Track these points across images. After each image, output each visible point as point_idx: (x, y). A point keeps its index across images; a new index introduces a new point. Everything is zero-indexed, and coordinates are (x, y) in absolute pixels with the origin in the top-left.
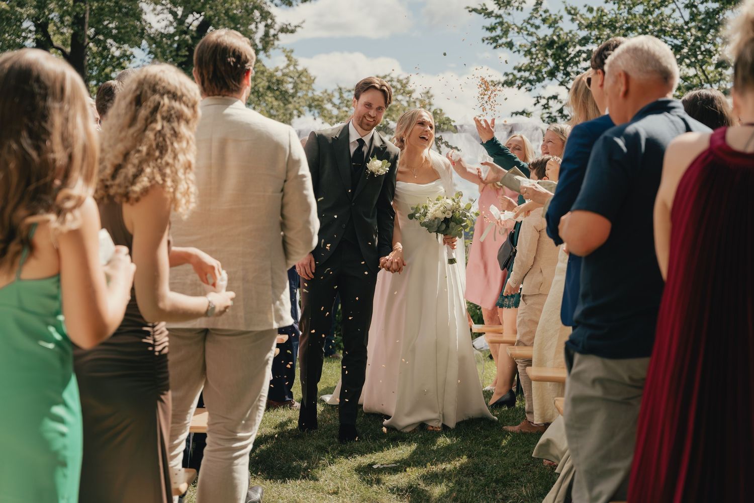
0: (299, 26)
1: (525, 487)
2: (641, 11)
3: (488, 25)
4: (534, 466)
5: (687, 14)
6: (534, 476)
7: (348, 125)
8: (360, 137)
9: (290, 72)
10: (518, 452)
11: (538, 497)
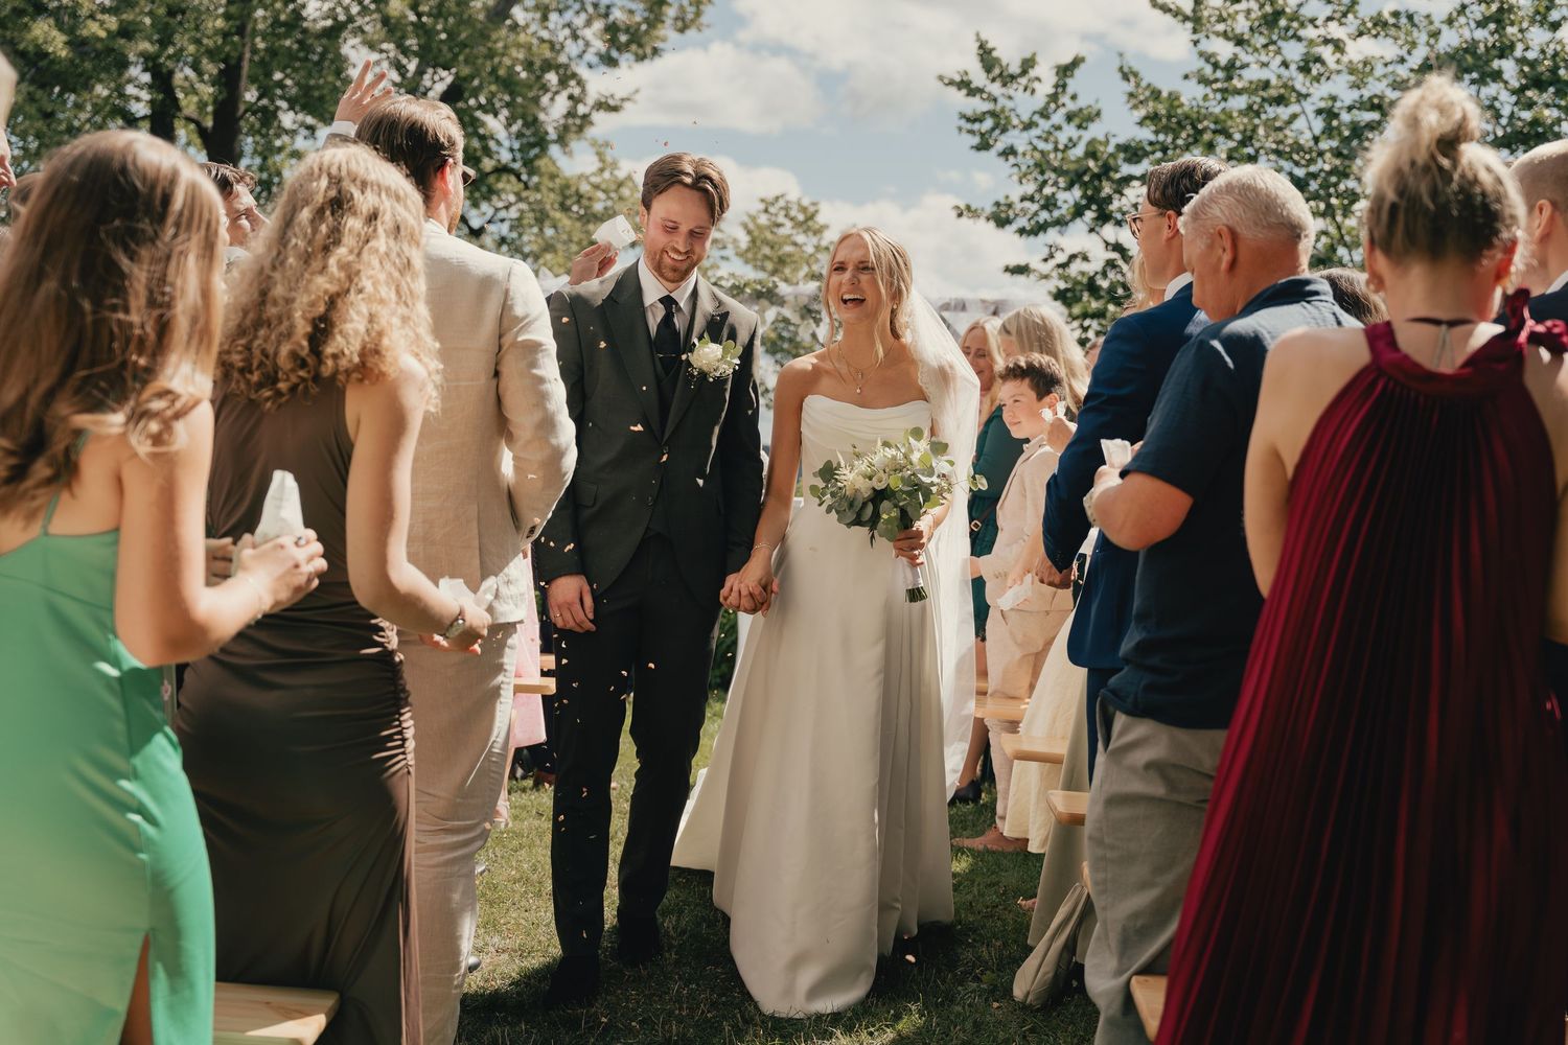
0: (628, 99)
1: (988, 945)
2: (1243, 106)
3: (969, 113)
4: (1005, 909)
5: (1318, 125)
6: (1004, 926)
7: (637, 263)
8: (667, 293)
9: (604, 180)
10: (979, 885)
11: (1009, 963)
